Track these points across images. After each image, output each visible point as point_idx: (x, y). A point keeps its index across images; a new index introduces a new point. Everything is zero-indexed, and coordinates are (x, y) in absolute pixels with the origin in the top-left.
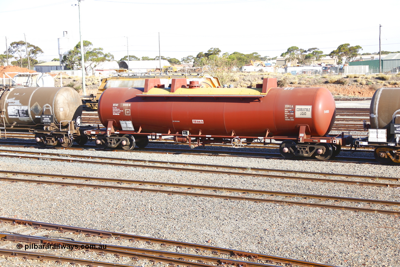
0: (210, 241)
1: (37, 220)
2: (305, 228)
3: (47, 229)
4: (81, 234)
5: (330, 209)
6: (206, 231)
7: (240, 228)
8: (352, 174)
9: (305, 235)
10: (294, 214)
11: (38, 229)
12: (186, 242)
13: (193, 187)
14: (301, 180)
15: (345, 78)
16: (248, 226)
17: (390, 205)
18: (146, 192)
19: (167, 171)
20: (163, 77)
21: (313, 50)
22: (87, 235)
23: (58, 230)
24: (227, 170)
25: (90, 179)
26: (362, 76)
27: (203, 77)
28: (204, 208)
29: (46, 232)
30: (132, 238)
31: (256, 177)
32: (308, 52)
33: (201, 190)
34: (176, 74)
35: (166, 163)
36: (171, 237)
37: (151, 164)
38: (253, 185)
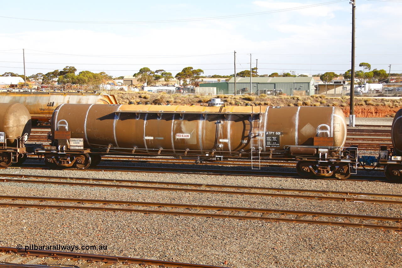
0: (227, 263)
2: (310, 245)
3: (37, 256)
4: (81, 260)
5: (318, 225)
6: (213, 252)
7: (246, 247)
8: (301, 189)
9: (316, 252)
10: (287, 231)
11: (27, 256)
12: (201, 264)
13: (163, 205)
14: (261, 196)
16: (252, 244)
17: (366, 219)
18: (119, 211)
19: (119, 189)
20: (58, 94)
21: (160, 72)
22: (88, 260)
23: (52, 256)
24: (179, 188)
25: (45, 199)
26: (231, 97)
27: (101, 94)
28: (194, 227)
29: (38, 259)
30: (141, 262)
31: (215, 194)
32: (156, 74)
33: (172, 208)
34: (71, 91)
35: (112, 180)
36: (182, 260)
37: (95, 182)
38: (221, 202)
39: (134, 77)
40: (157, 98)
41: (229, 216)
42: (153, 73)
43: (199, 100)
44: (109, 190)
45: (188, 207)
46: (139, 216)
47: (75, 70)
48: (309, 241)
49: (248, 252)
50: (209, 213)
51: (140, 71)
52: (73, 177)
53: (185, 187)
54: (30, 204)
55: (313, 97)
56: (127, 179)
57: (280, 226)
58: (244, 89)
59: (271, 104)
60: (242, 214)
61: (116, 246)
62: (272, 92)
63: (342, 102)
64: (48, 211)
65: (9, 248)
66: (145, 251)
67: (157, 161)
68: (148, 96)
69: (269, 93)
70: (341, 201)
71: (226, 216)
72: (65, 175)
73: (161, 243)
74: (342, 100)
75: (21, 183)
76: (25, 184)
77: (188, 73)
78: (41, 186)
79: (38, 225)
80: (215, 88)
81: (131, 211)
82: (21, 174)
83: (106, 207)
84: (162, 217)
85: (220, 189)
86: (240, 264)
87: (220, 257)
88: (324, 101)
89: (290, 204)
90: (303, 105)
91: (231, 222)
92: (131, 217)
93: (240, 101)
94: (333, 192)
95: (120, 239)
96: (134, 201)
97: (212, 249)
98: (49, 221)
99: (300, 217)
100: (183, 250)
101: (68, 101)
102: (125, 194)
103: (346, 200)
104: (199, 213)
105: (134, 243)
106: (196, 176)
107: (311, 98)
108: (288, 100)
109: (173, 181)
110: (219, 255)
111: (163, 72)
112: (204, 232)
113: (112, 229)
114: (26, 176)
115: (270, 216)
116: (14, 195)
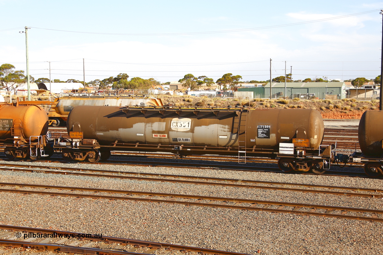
0: (260, 252)
1: (74, 231)
2: (339, 237)
3: (91, 241)
4: (129, 245)
5: (347, 219)
6: (247, 241)
7: (278, 238)
8: (331, 185)
9: (344, 245)
10: (317, 224)
11: (83, 240)
12: (236, 252)
13: (202, 198)
14: (292, 191)
15: (253, 101)
16: (284, 235)
18: (163, 203)
19: (163, 183)
20: (112, 97)
21: (203, 78)
22: (135, 246)
23: (104, 241)
24: (217, 182)
25: (99, 191)
26: (266, 100)
27: (149, 98)
28: (230, 219)
29: (92, 243)
30: (182, 248)
31: (250, 189)
32: (199, 80)
33: (211, 200)
34: (123, 95)
35: (157, 175)
36: (219, 248)
37: (142, 176)
38: (255, 196)
39: (180, 82)
40: (199, 102)
41: (262, 209)
42: (196, 79)
43: (237, 103)
44: (154, 183)
45: (225, 200)
46: (181, 207)
47: (128, 76)
48: (338, 234)
49: (280, 243)
50: (244, 206)
51: (185, 77)
52: (123, 171)
53: (222, 182)
54: (86, 194)
55: (344, 101)
56: (171, 174)
57: (310, 219)
58: (279, 93)
59: (304, 107)
60: (275, 207)
61: (160, 233)
62: (305, 96)
63: (372, 105)
64: (101, 201)
65: (68, 232)
66: (185, 238)
67: (198, 158)
68: (191, 99)
69: (302, 96)
70: (369, 198)
71: (259, 209)
72: (117, 169)
73: (200, 232)
74: (372, 103)
75: (79, 176)
76: (82, 177)
77: (228, 79)
78: (96, 179)
79: (93, 213)
80: (252, 92)
81: (173, 202)
82: (79, 168)
83: (152, 198)
84: (201, 208)
85: (254, 185)
86: (272, 253)
87: (254, 246)
88: (355, 104)
89: (320, 199)
90: (334, 108)
91: (264, 215)
92: (174, 208)
93: (275, 104)
94: (361, 189)
95: (163, 228)
96: (177, 193)
97: (247, 239)
98: (102, 210)
99: (329, 212)
100: (220, 238)
101: (121, 104)
102: (169, 187)
103: (374, 196)
104: (235, 205)
105: (176, 231)
106: (233, 172)
107: (342, 102)
108: (320, 103)
109: (212, 176)
110: (253, 244)
111: (205, 78)
112: (239, 223)
113: (156, 219)
114: (83, 170)
115: (301, 210)
116: (73, 186)
